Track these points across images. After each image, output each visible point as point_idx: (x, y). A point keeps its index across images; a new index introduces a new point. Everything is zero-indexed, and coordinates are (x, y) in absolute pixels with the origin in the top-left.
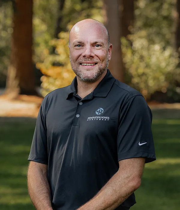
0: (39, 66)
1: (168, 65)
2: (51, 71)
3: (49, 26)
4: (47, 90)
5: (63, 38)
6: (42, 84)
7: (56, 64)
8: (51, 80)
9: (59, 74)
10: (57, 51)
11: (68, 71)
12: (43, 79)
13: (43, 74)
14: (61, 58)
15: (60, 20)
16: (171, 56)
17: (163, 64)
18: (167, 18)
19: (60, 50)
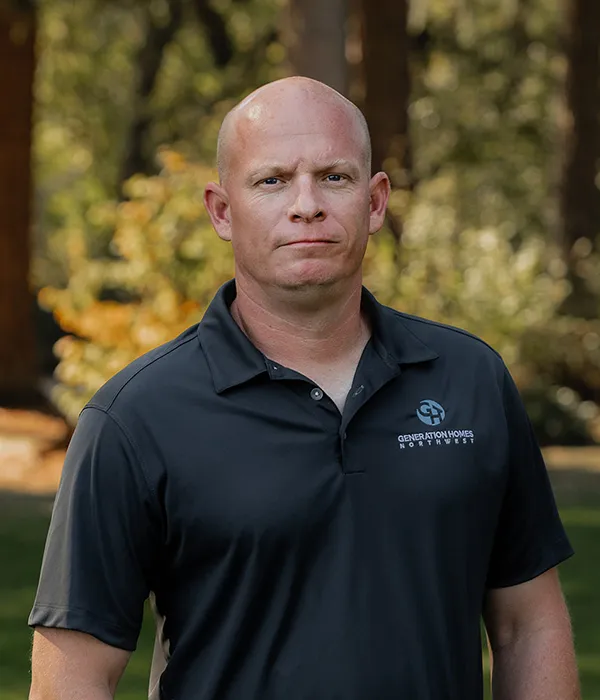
0: (51, 299)
1: (525, 305)
2: (94, 321)
3: (100, 155)
4: (77, 389)
5: (140, 199)
6: (58, 369)
7: (110, 295)
8: (92, 353)
9: (124, 331)
10: (118, 247)
11: (157, 320)
12: (64, 348)
13: (64, 328)
14: (132, 272)
15: (140, 129)
16: (540, 270)
17: (510, 303)
18: (530, 131)
19: (129, 241)
